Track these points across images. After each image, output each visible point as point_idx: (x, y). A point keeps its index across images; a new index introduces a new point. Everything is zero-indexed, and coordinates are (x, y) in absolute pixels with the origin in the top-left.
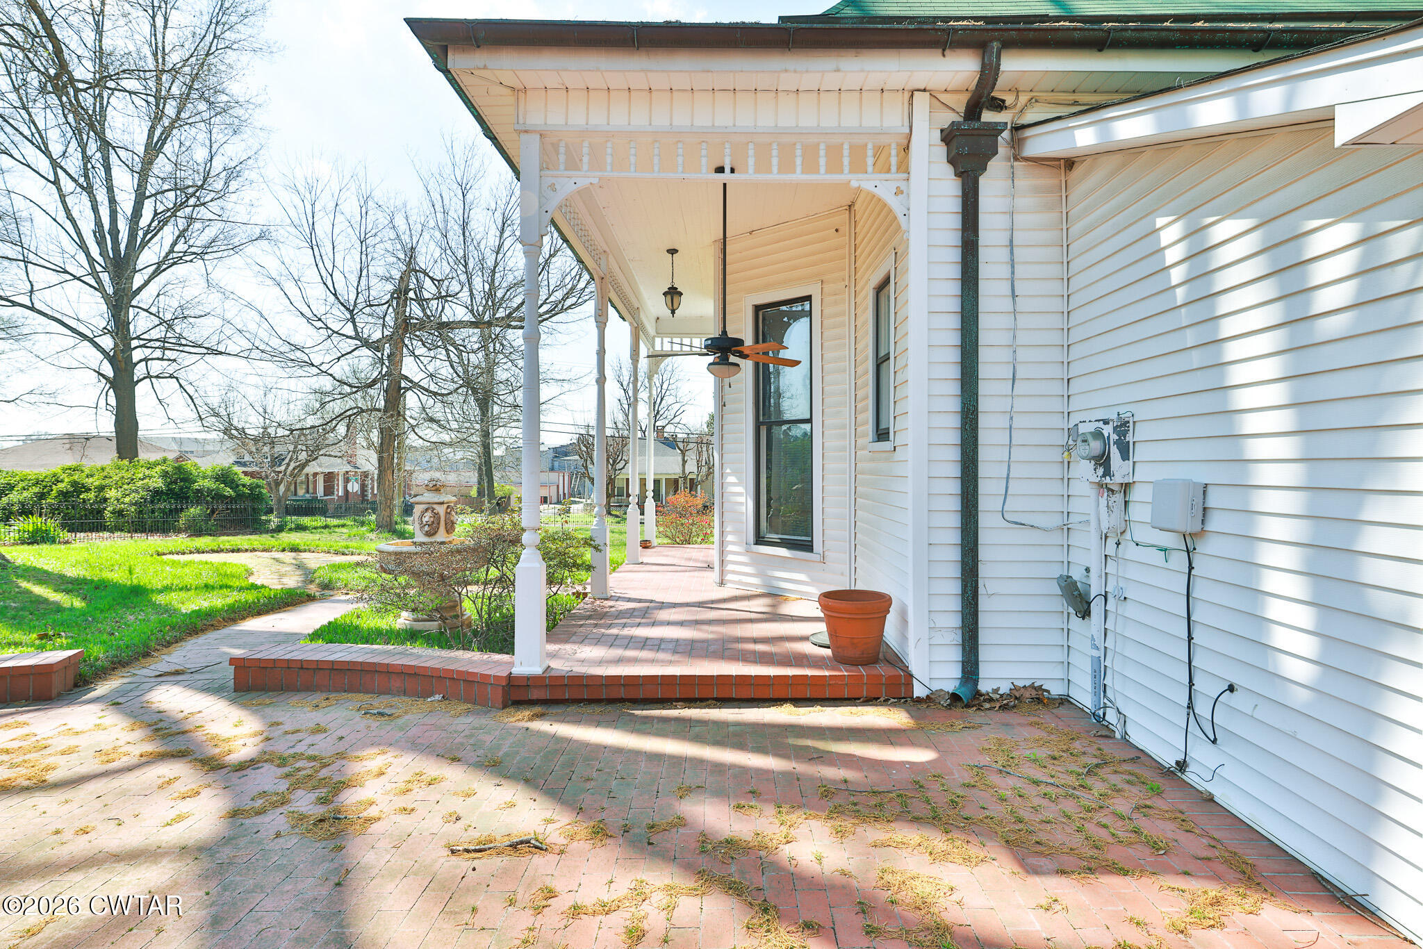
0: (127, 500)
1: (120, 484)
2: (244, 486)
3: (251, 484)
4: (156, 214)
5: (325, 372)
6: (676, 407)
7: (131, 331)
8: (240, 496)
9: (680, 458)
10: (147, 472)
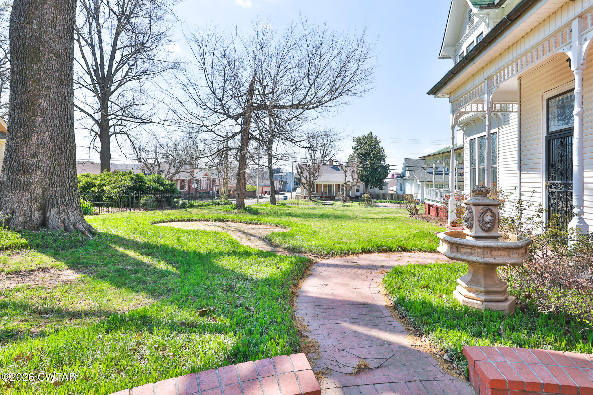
0: (114, 191)
1: (110, 183)
2: (167, 185)
3: (170, 184)
4: (123, 56)
5: (211, 130)
6: (333, 152)
7: (109, 111)
8: (166, 190)
9: (344, 175)
10: (123, 178)
